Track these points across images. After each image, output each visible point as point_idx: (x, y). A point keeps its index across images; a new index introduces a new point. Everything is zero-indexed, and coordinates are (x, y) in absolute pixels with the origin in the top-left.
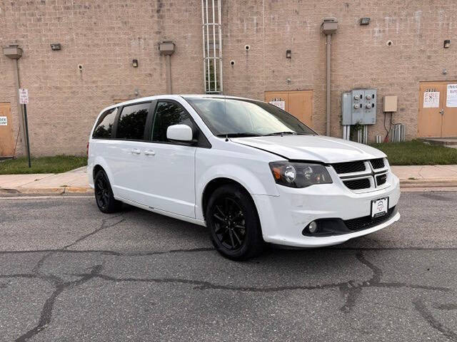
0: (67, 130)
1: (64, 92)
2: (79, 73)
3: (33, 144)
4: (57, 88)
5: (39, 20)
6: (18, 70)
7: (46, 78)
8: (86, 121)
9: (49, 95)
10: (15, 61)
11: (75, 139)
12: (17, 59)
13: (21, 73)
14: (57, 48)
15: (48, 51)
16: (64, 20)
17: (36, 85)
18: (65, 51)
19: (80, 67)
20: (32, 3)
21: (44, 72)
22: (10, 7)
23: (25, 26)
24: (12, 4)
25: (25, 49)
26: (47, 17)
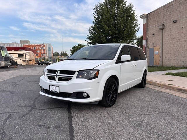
0: (175, 55)
1: (176, 40)
2: (182, 31)
3: (164, 61)
4: (174, 38)
5: (170, 12)
6: (163, 34)
7: (171, 35)
8: (183, 51)
9: (171, 42)
10: (162, 30)
11: (178, 59)
12: (163, 29)
13: (164, 35)
14: (175, 22)
15: (172, 24)
16: (179, 9)
17: (167, 38)
18: (178, 22)
19: (183, 28)
20: (169, 6)
21: (170, 33)
22: (163, 11)
23: (166, 16)
24: (163, 9)
25: (165, 25)
26: (173, 10)
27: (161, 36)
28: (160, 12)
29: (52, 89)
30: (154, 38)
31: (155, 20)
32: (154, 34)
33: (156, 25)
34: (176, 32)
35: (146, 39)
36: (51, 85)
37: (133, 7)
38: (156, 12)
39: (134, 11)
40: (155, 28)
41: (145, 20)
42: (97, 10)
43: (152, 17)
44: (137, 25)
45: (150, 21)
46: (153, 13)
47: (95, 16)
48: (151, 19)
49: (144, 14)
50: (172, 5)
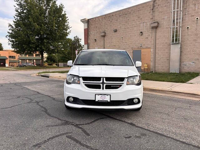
2: (121, 40)
4: (114, 46)
5: (111, 22)
6: (104, 40)
7: (112, 42)
12: (104, 37)
13: (105, 42)
14: (116, 31)
15: (113, 33)
16: (119, 20)
17: (109, 45)
18: (118, 31)
19: (122, 37)
20: (110, 16)
21: (111, 40)
22: (104, 19)
23: (107, 24)
24: (104, 18)
25: (107, 33)
26: (114, 20)
27: (102, 42)
28: (101, 20)
29: (98, 98)
30: (96, 43)
31: (96, 27)
32: (95, 40)
33: (98, 31)
34: (117, 41)
35: (88, 44)
36: (97, 94)
37: (64, 8)
38: (97, 19)
39: (65, 12)
40: (96, 34)
41: (86, 24)
42: (20, 3)
43: (93, 23)
44: (69, 28)
45: (92, 27)
46: (94, 19)
47: (17, 9)
48: (92, 25)
49: (85, 19)
50: (113, 15)
